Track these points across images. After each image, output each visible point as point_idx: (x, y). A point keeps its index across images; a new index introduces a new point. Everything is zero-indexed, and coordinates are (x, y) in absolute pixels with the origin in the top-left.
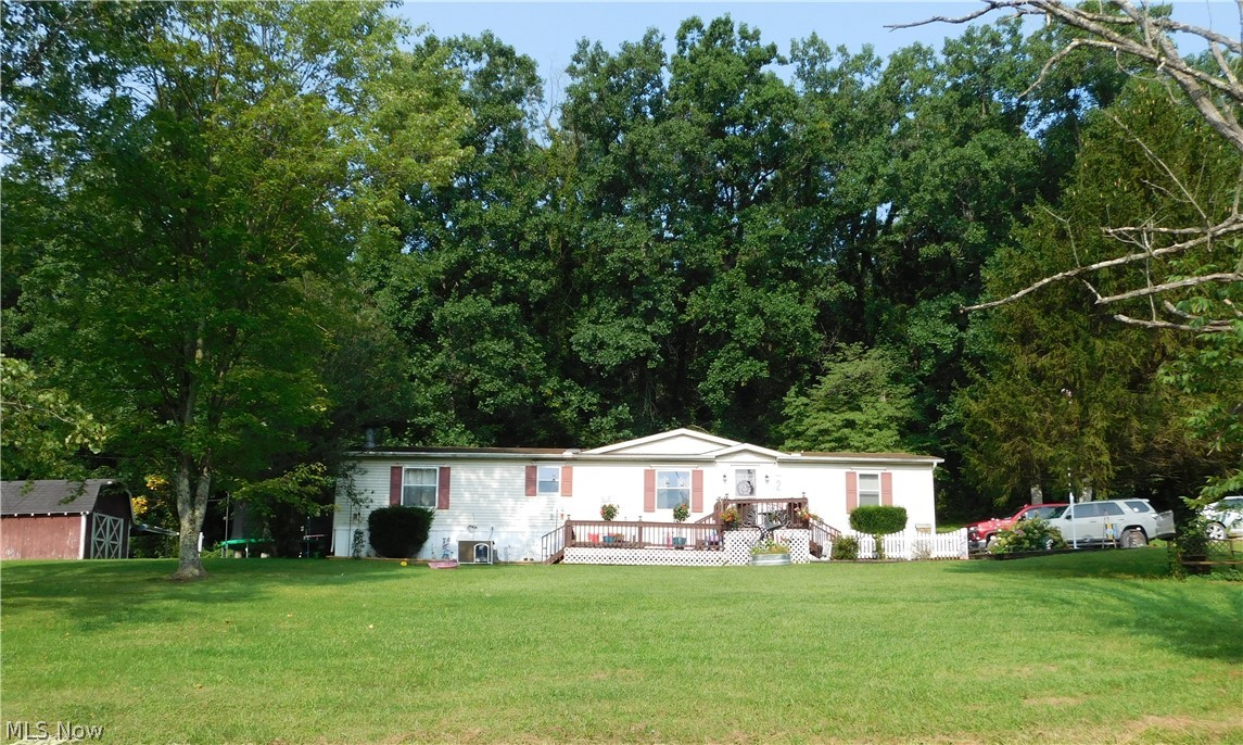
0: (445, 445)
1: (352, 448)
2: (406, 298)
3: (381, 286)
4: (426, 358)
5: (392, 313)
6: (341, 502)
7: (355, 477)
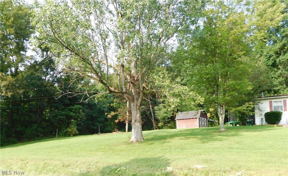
0: (283, 94)
1: (258, 98)
2: (268, 57)
3: (261, 56)
4: (276, 72)
5: (265, 62)
6: (256, 111)
7: (260, 105)
